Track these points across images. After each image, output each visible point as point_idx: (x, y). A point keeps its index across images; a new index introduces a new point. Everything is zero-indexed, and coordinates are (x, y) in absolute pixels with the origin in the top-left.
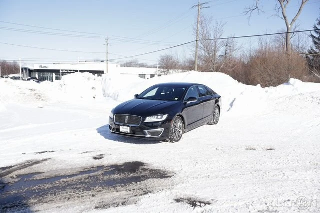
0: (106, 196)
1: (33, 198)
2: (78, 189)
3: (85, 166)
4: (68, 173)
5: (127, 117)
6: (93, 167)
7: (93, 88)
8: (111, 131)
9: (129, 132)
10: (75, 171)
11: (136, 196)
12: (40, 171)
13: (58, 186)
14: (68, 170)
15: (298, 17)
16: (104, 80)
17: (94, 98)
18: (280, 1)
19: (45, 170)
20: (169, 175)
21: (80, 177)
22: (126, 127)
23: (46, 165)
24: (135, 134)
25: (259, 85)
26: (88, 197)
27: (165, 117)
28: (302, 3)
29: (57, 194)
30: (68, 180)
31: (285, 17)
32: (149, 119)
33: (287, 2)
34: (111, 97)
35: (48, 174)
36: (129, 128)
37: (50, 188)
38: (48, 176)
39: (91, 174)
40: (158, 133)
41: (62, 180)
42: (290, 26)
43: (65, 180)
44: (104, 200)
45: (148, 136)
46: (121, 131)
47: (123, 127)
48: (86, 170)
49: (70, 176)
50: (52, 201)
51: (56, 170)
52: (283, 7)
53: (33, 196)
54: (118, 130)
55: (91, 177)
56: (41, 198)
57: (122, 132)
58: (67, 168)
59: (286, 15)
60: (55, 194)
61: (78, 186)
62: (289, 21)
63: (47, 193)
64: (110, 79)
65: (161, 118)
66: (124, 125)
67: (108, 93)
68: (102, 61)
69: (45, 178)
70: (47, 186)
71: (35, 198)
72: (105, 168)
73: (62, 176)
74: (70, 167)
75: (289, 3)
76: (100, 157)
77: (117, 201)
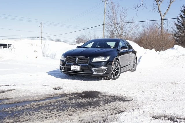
0: (83, 115)
1: (7, 119)
2: (52, 110)
3: (49, 94)
4: (36, 98)
5: (77, 58)
6: (56, 95)
7: (35, 51)
8: (63, 71)
9: (79, 70)
10: (42, 97)
11: (111, 114)
12: (9, 98)
13: (30, 108)
14: (34, 96)
15: (168, 12)
16: (43, 46)
17: (36, 58)
18: (156, 1)
19: (13, 97)
20: (128, 99)
21: (48, 101)
22: (77, 66)
23: (13, 94)
24: (84, 72)
25: (154, 49)
26: (66, 116)
27: (108, 58)
28: (170, 3)
29: (32, 114)
30: (38, 103)
31: (160, 12)
32: (95, 60)
33: (161, 2)
34: (49, 57)
35: (16, 100)
36: (79, 67)
37: (23, 110)
38: (17, 101)
39: (59, 99)
40: (103, 71)
41: (32, 103)
42: (163, 17)
43: (35, 104)
44: (83, 119)
45: (95, 73)
46: (72, 69)
47: (74, 66)
48: (51, 96)
49: (39, 101)
50: (29, 120)
51: (24, 97)
52: (159, 5)
53: (8, 117)
54: (69, 69)
55: (59, 101)
56: (16, 118)
57: (73, 71)
58: (33, 95)
59: (160, 10)
60: (30, 115)
61: (51, 108)
62: (162, 14)
63: (21, 114)
64: (48, 45)
65: (105, 59)
66: (75, 65)
67: (47, 54)
68: (38, 38)
69: (15, 103)
70: (20, 108)
71: (10, 118)
72: (68, 95)
73: (30, 101)
74: (36, 95)
75: (162, 3)
76: (59, 88)
77: (97, 119)
